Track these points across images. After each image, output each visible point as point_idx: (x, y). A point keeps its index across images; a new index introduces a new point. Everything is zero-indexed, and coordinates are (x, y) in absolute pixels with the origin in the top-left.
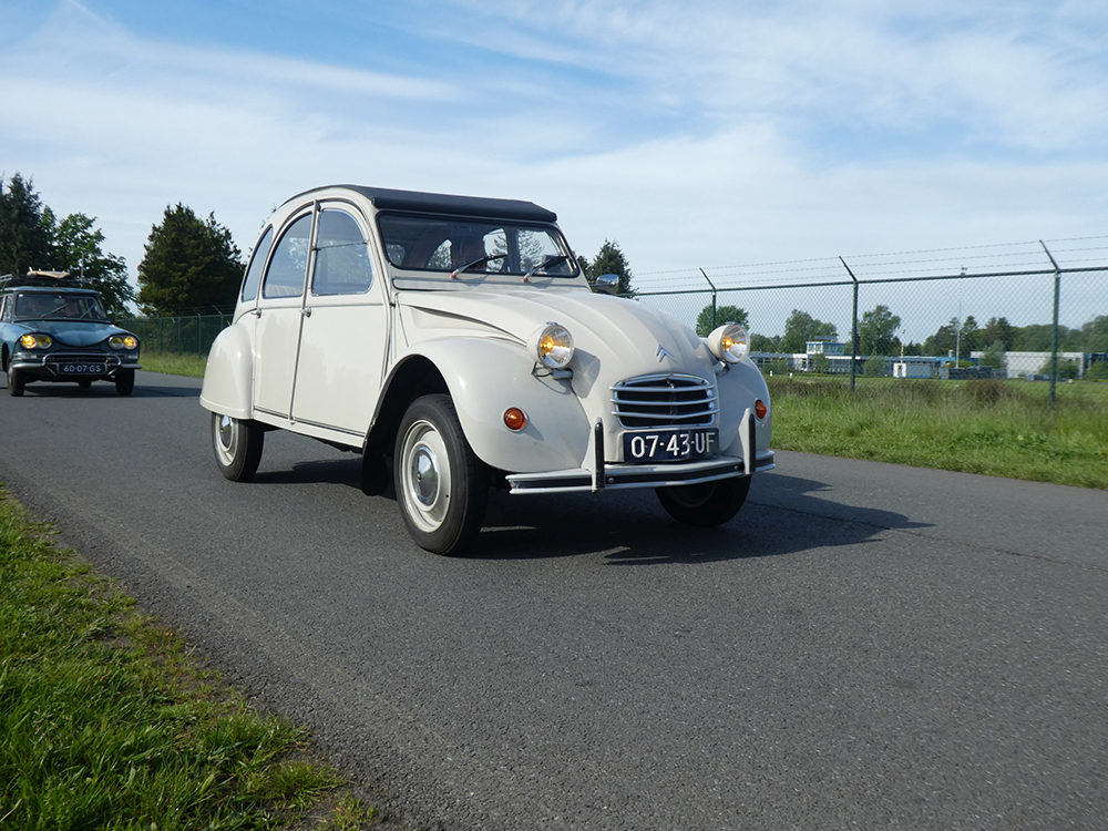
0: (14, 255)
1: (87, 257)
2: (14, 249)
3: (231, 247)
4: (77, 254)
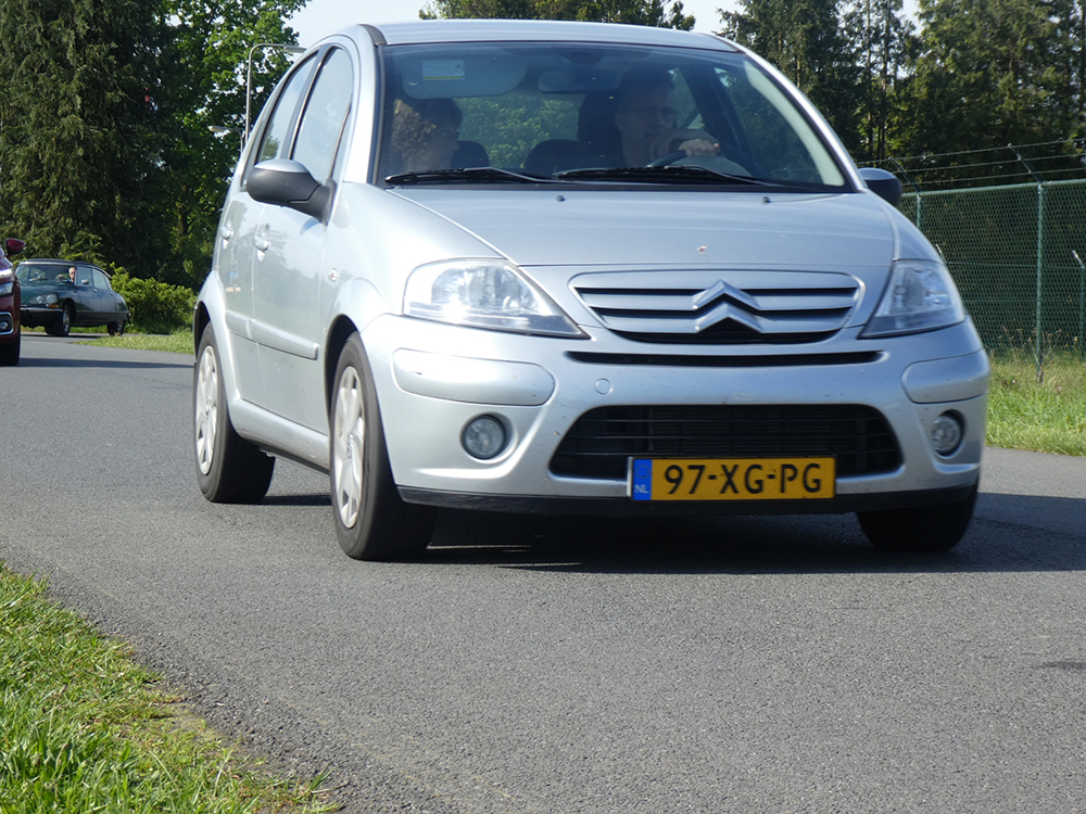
0: (69, 55)
1: (258, 57)
2: (68, 39)
3: (668, 15)
4: (233, 48)
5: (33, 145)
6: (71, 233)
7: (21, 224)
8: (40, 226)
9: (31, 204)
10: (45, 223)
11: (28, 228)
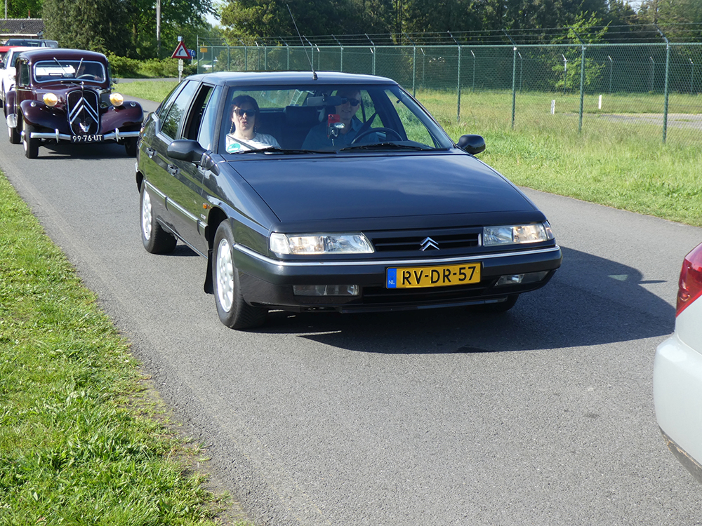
5: (77, 4)
6: (93, 37)
7: (74, 34)
8: (81, 35)
9: (77, 26)
10: (83, 34)
11: (76, 36)
